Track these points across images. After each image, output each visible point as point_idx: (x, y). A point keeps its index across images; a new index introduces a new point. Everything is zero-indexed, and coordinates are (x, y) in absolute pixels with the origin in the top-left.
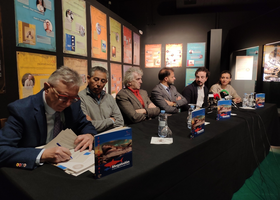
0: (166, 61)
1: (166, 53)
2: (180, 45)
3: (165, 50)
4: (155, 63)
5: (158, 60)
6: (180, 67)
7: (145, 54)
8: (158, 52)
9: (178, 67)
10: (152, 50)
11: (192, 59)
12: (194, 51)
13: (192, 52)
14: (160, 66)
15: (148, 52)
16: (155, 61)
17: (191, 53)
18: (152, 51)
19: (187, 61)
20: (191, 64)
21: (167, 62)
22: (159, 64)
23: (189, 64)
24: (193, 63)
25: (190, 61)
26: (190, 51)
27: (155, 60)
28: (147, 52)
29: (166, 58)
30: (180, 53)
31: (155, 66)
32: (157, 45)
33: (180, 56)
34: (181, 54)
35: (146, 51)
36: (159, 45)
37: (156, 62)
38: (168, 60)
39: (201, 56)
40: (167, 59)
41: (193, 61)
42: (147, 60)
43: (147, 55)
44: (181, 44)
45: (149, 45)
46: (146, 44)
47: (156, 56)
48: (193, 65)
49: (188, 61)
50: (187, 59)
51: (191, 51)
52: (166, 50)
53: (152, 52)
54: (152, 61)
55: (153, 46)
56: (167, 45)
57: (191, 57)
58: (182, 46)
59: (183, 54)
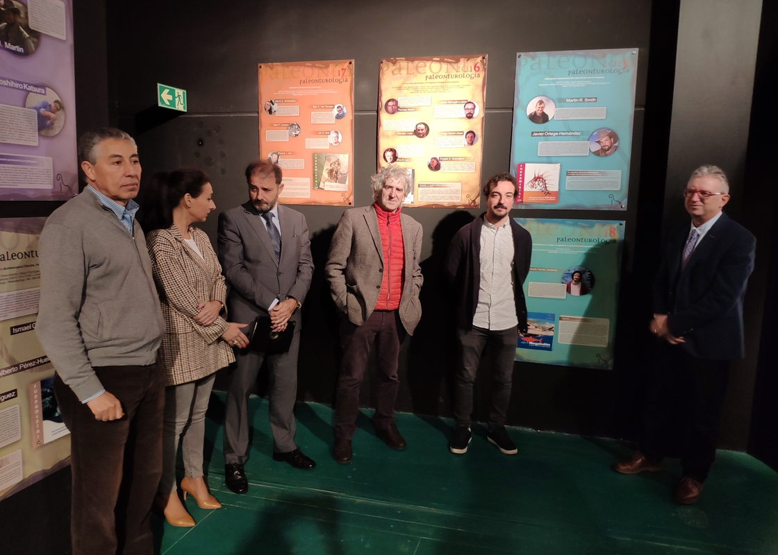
1: (384, 116)
2: (470, 64)
3: (378, 99)
4: (320, 174)
5: (333, 160)
6: (468, 208)
7: (256, 123)
9: (454, 208)
10: (300, 94)
11: (549, 160)
12: (560, 101)
13: (550, 111)
15: (275, 107)
16: (321, 167)
17: (539, 118)
18: (297, 100)
19: (513, 171)
20: (539, 187)
22: (343, 182)
23: (527, 188)
24: (553, 186)
25: (531, 171)
26: (532, 108)
27: (317, 159)
28: (270, 111)
29: (382, 146)
31: (322, 199)
32: (331, 67)
33: (471, 136)
34: (477, 125)
35: (264, 102)
36: (339, 68)
37: (325, 174)
39: (606, 142)
40: (389, 155)
41: (552, 174)
42: (274, 158)
43: (272, 126)
44: (479, 59)
45: (279, 67)
46: (265, 61)
47: (326, 134)
48: (549, 193)
51: (541, 102)
52: (384, 100)
53: (297, 108)
54: (299, 163)
55: (306, 70)
56: (392, 67)
57: (543, 146)
58: (482, 74)
59: (488, 121)
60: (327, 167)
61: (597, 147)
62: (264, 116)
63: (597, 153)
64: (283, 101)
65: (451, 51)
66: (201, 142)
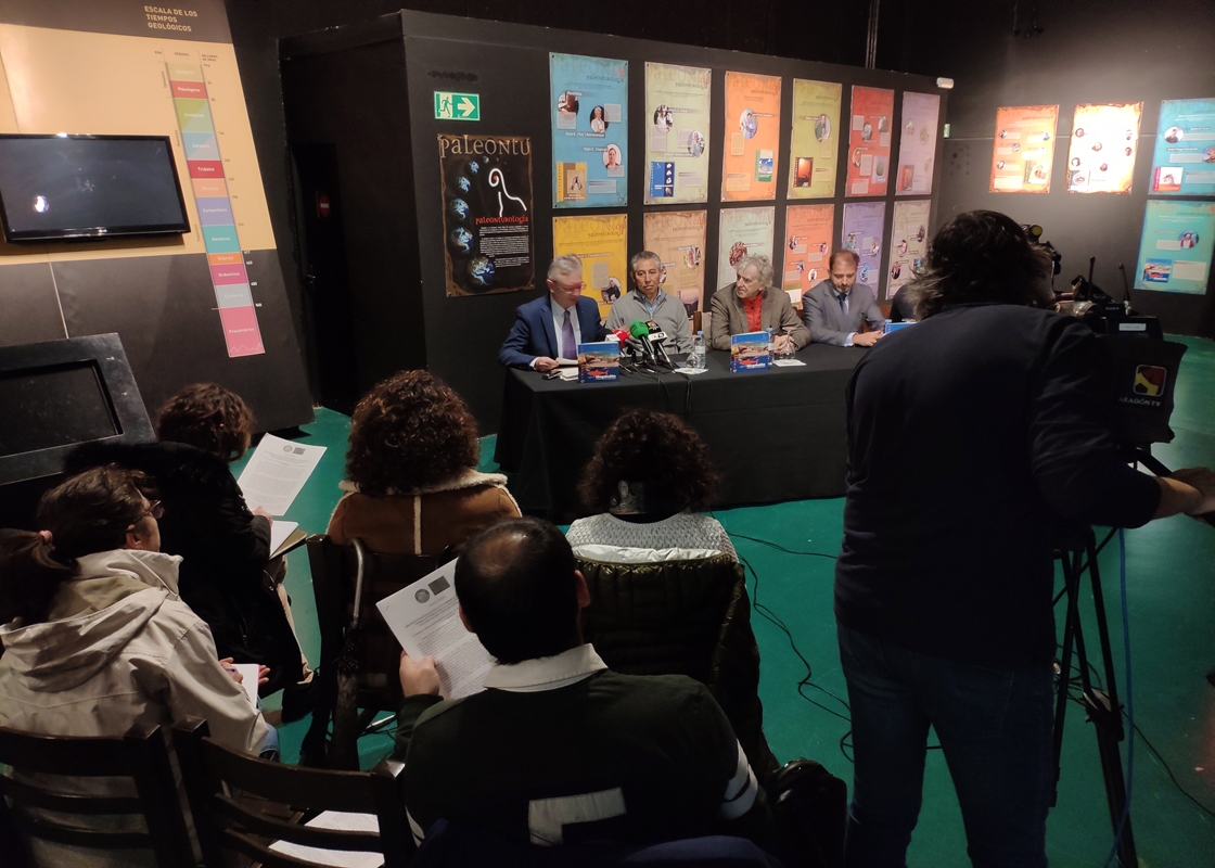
0: (1072, 167)
1: (1074, 138)
2: (1132, 107)
3: (1072, 128)
4: (1029, 174)
5: (1039, 165)
6: (1124, 194)
7: (993, 142)
8: (1044, 136)
9: (1114, 194)
10: (1022, 126)
11: (1176, 165)
12: (1186, 130)
13: (1180, 135)
14: (1048, 188)
15: (1005, 134)
16: (1030, 169)
17: (1172, 140)
18: (1019, 130)
19: (1153, 172)
20: (1168, 182)
21: (1073, 173)
22: (1043, 178)
23: (1161, 182)
24: (1178, 181)
25: (1165, 171)
26: (1169, 133)
27: (1028, 166)
28: (1002, 137)
29: (1071, 157)
30: (1128, 139)
31: (1028, 188)
32: (1044, 110)
33: (1129, 151)
34: (1133, 144)
35: (999, 130)
36: (1048, 110)
37: (1033, 174)
38: (1079, 164)
39: (1213, 154)
40: (1075, 162)
41: (1177, 175)
42: (1001, 165)
43: (1002, 145)
44: (1138, 105)
45: (1011, 110)
46: (1002, 106)
47: (1036, 149)
48: (1175, 186)
49: (1158, 170)
50: (1156, 163)
51: (1174, 130)
52: (1075, 129)
53: (1019, 134)
54: (1018, 168)
55: (1028, 112)
56: (1082, 109)
57: (1173, 157)
58: (1139, 114)
59: (1141, 142)
60: (1034, 169)
61: (1208, 157)
62: (998, 140)
63: (1207, 161)
64: (1011, 130)
65: (1120, 100)
66: (955, 156)
